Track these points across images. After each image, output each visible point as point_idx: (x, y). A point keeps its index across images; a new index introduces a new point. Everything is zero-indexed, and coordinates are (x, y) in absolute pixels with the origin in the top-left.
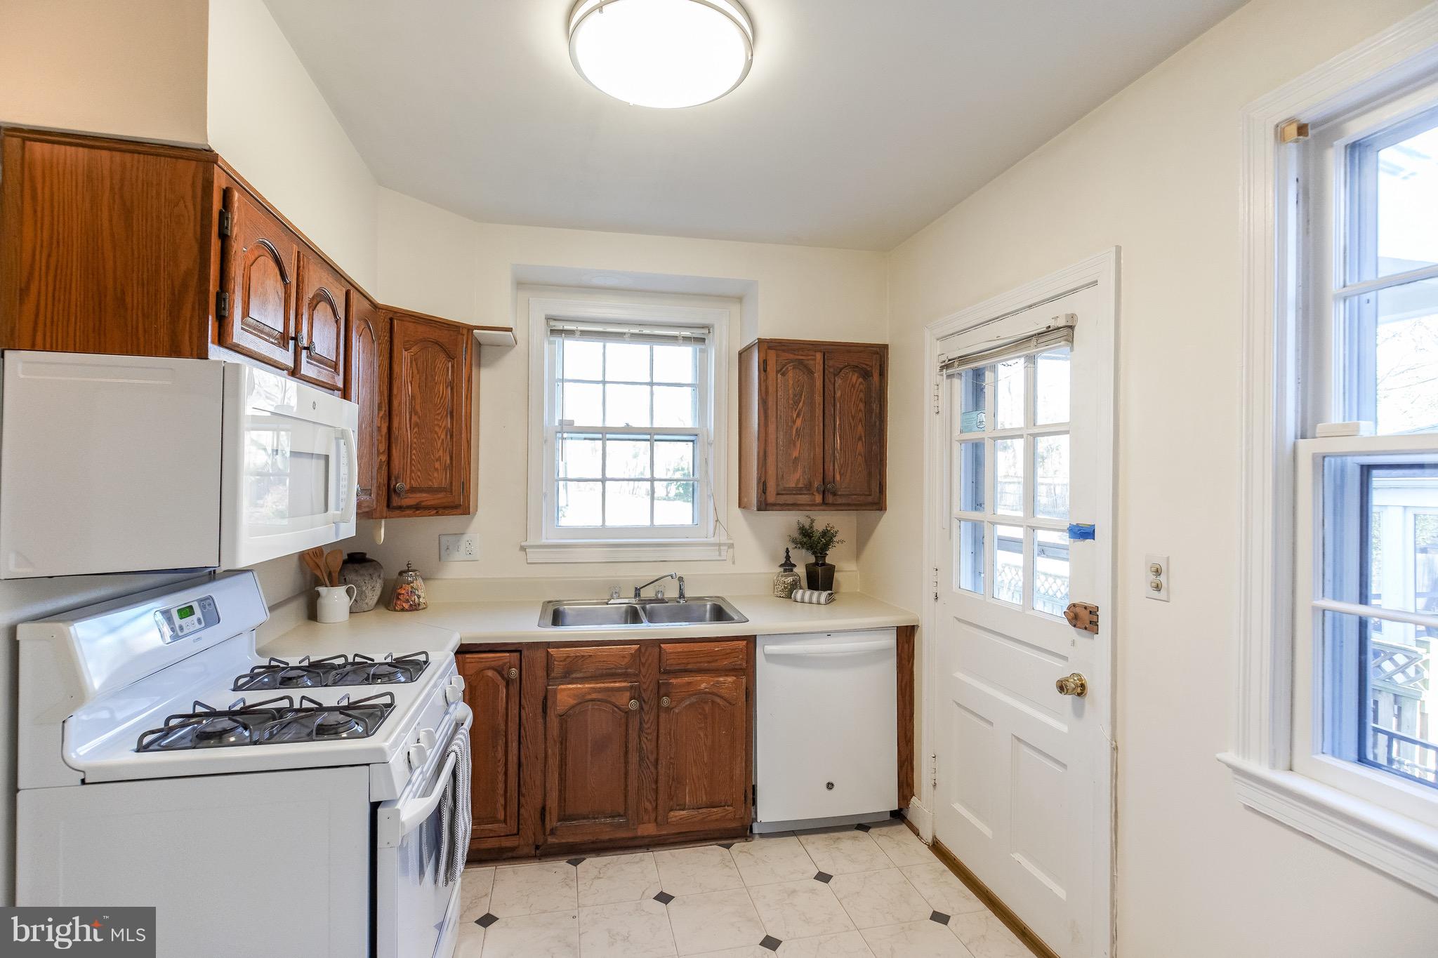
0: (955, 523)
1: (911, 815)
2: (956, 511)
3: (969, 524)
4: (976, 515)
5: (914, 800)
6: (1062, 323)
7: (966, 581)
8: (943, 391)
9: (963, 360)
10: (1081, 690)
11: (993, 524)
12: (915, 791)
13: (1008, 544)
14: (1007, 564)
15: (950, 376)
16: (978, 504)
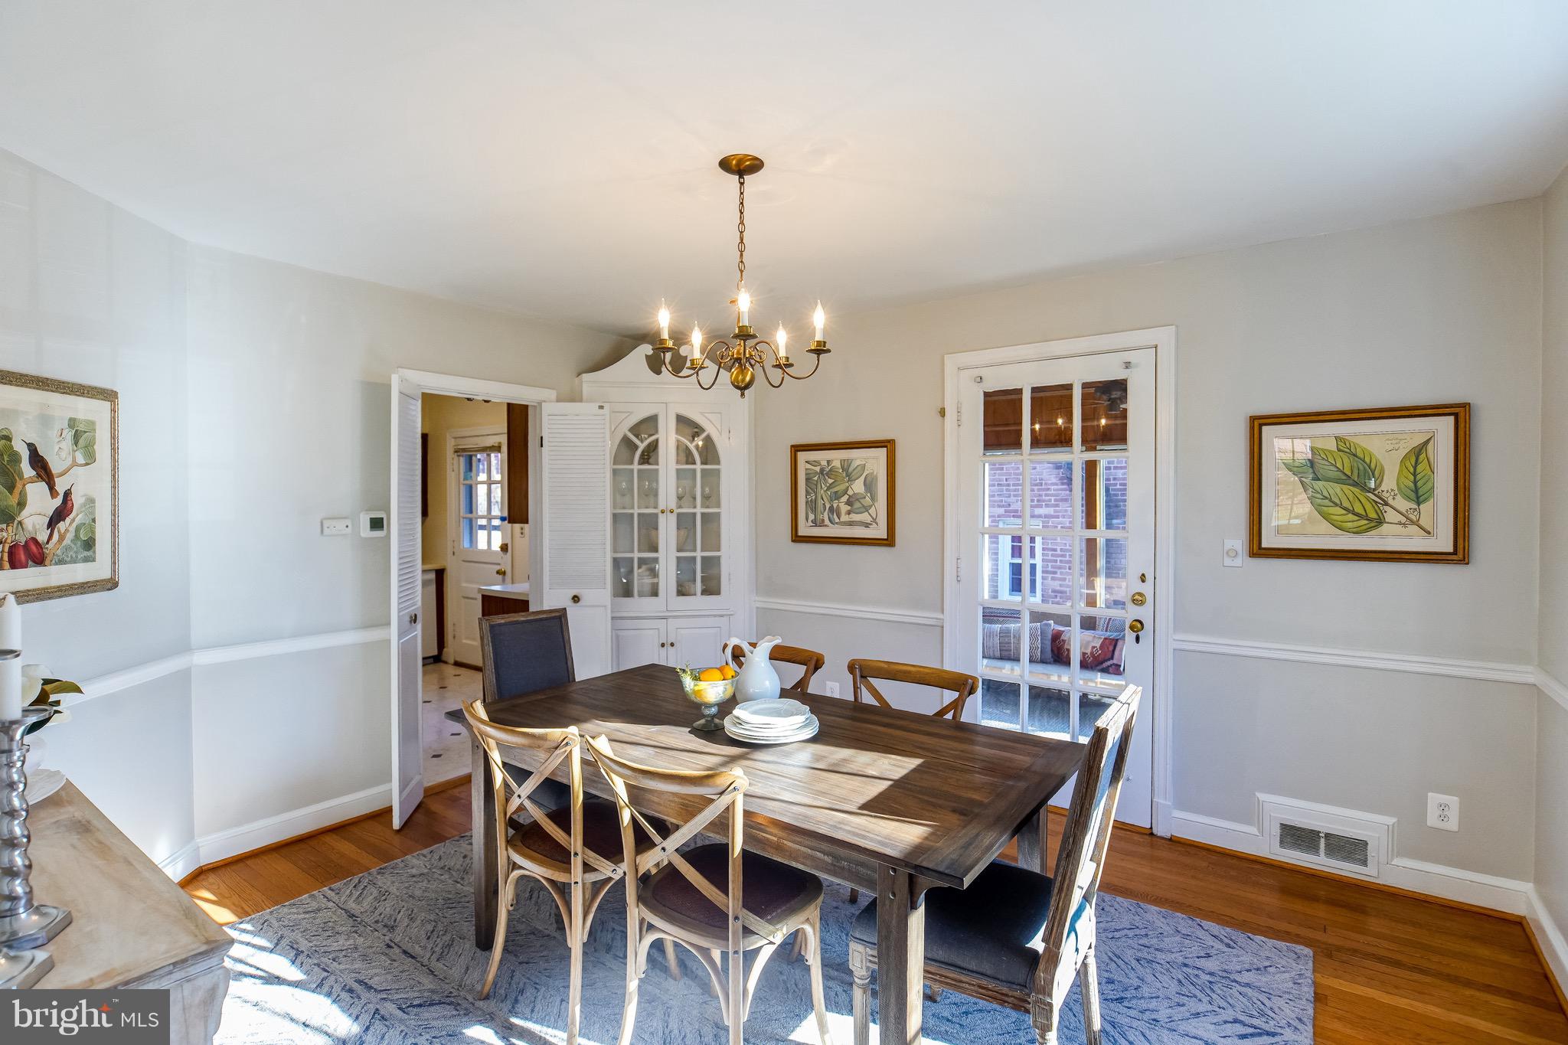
0: (461, 519)
1: (444, 658)
2: (462, 514)
3: (468, 520)
4: (470, 516)
5: (445, 650)
6: (496, 445)
7: (466, 544)
8: (455, 461)
9: (464, 450)
10: (504, 573)
11: (477, 518)
12: (446, 645)
13: (482, 527)
14: (482, 535)
15: (459, 456)
16: (471, 512)
